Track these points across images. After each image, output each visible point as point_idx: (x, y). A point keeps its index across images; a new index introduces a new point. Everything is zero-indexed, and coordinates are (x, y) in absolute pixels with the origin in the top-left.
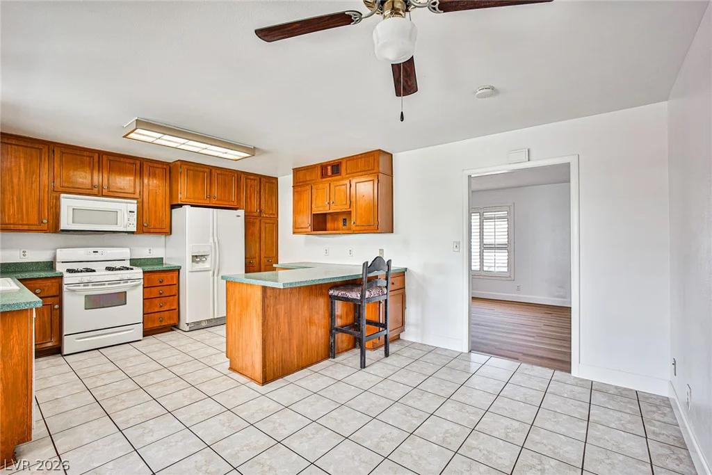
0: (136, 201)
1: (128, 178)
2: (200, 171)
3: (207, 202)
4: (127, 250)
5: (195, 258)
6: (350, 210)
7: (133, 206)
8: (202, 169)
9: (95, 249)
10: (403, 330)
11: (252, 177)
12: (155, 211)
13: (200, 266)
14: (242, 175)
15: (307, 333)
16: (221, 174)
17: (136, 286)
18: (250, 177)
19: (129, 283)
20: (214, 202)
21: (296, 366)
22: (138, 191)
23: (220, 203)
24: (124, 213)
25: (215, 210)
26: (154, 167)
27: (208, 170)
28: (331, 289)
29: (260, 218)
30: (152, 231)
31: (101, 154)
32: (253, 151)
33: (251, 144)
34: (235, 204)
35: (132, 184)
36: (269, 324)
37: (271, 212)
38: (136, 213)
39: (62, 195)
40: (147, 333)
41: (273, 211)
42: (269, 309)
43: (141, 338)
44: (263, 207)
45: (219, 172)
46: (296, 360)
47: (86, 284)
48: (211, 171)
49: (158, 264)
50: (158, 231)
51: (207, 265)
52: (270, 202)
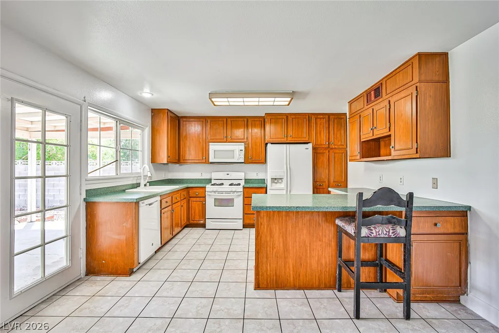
0: (243, 144)
1: (241, 130)
2: (279, 118)
3: (284, 140)
4: (243, 174)
5: (274, 180)
6: (389, 134)
7: (242, 146)
8: (281, 117)
9: (228, 173)
10: (465, 293)
11: (322, 117)
12: (256, 149)
13: (278, 186)
14: (313, 116)
15: (306, 256)
16: (295, 118)
17: (239, 195)
18: (319, 116)
19: (235, 194)
20: (290, 140)
21: (292, 284)
22: (246, 137)
23: (295, 139)
24: (237, 151)
25: (288, 145)
26: (254, 121)
27: (285, 117)
28: (338, 217)
29: (329, 149)
30: (254, 161)
31: (227, 118)
32: (293, 95)
33: (290, 90)
34: (306, 140)
35: (243, 133)
36: (263, 239)
37: (340, 144)
38: (243, 151)
39: (210, 144)
40: (245, 226)
41: (341, 142)
42: (263, 226)
43: (242, 228)
44: (332, 139)
45: (294, 117)
46: (292, 279)
47: (215, 192)
48: (287, 117)
49: (262, 183)
50: (257, 161)
51: (282, 185)
52: (338, 135)
